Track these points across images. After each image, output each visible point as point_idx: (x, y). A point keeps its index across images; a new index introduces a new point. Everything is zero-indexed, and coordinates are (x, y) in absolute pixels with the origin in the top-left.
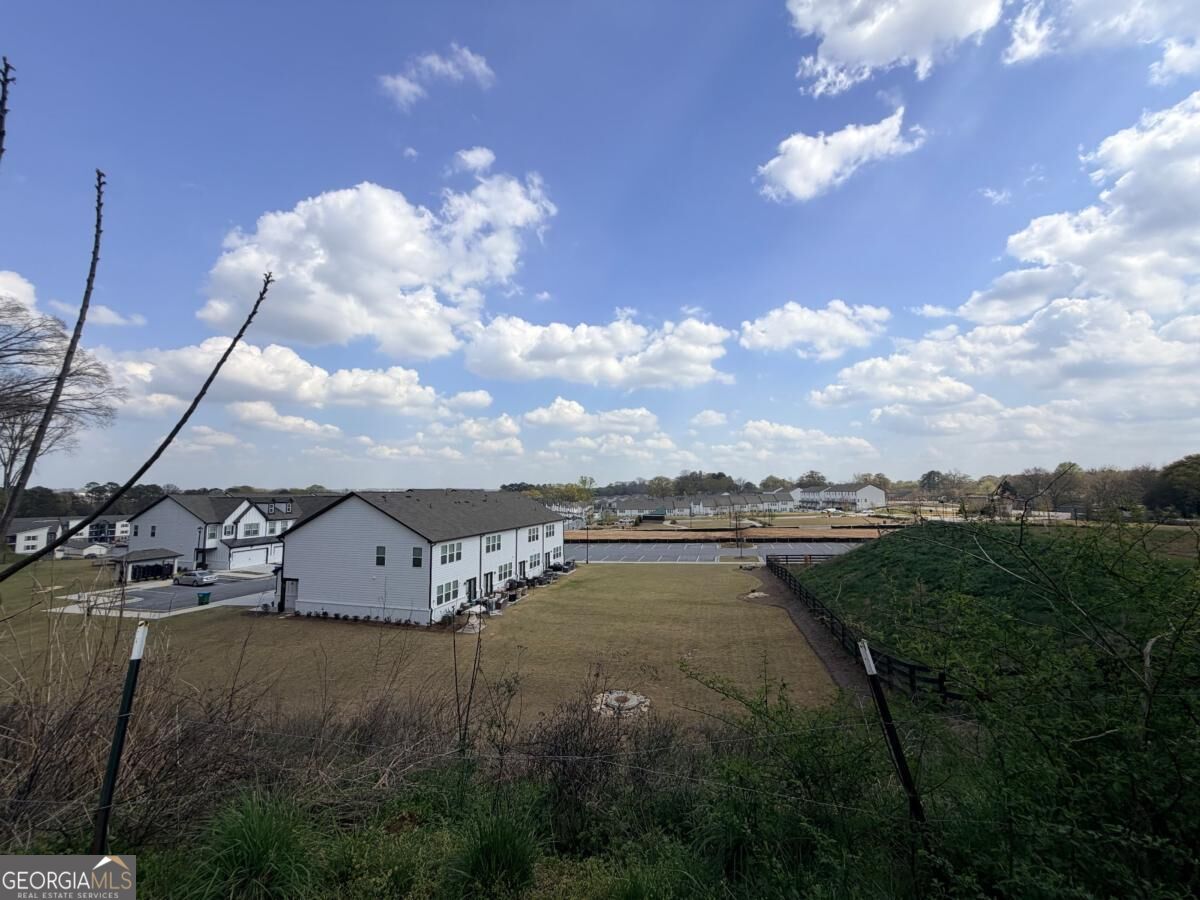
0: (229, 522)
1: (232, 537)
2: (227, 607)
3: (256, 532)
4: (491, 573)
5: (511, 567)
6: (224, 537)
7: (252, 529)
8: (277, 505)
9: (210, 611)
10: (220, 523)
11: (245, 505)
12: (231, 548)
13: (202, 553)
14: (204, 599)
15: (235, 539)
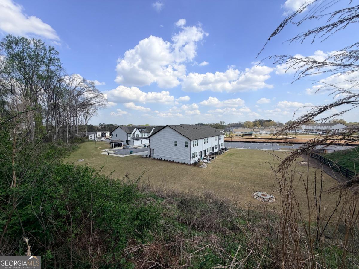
0: (133, 133)
1: (133, 137)
2: (136, 155)
3: (138, 136)
4: (205, 150)
5: (210, 148)
6: (132, 137)
7: (138, 135)
8: (143, 129)
9: (133, 156)
10: (131, 133)
11: (136, 129)
12: (134, 140)
13: (127, 141)
14: (131, 153)
15: (134, 138)
